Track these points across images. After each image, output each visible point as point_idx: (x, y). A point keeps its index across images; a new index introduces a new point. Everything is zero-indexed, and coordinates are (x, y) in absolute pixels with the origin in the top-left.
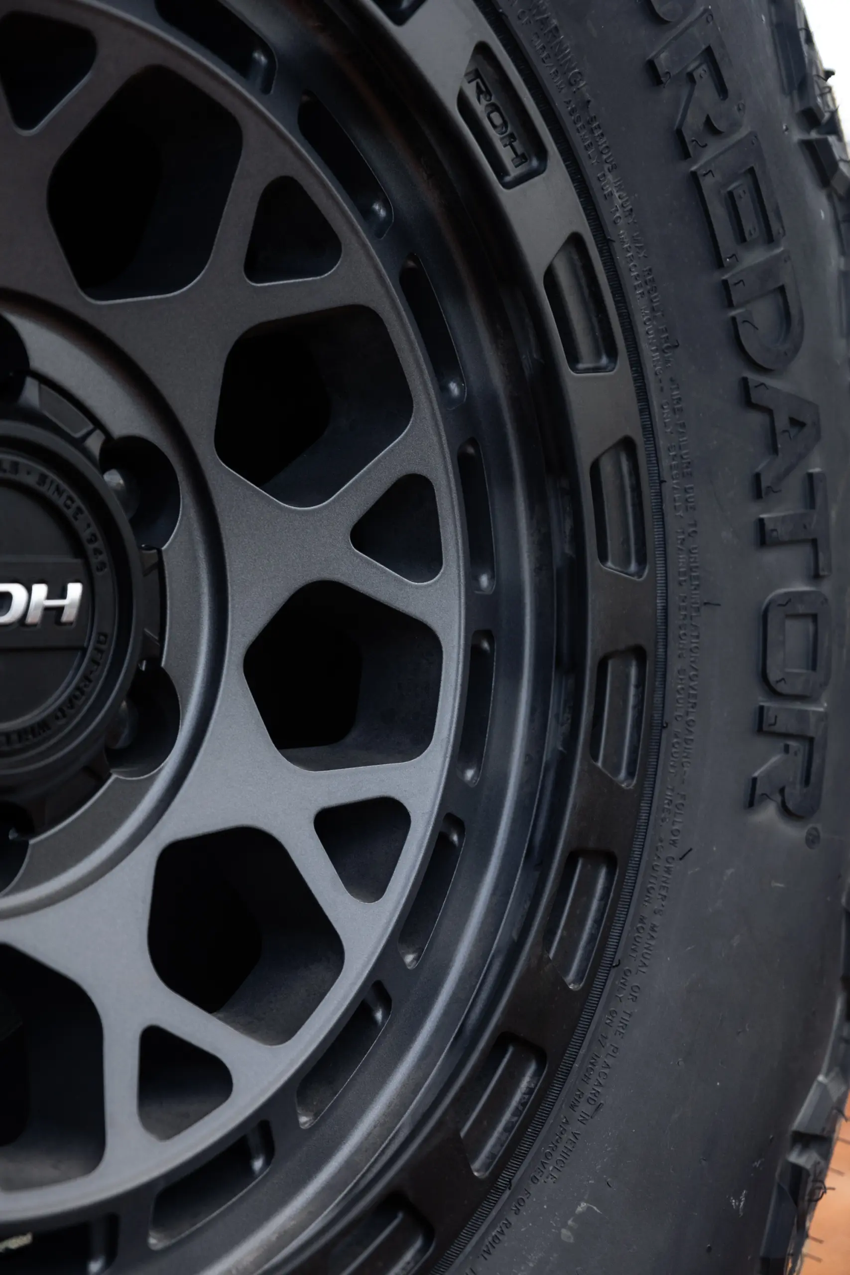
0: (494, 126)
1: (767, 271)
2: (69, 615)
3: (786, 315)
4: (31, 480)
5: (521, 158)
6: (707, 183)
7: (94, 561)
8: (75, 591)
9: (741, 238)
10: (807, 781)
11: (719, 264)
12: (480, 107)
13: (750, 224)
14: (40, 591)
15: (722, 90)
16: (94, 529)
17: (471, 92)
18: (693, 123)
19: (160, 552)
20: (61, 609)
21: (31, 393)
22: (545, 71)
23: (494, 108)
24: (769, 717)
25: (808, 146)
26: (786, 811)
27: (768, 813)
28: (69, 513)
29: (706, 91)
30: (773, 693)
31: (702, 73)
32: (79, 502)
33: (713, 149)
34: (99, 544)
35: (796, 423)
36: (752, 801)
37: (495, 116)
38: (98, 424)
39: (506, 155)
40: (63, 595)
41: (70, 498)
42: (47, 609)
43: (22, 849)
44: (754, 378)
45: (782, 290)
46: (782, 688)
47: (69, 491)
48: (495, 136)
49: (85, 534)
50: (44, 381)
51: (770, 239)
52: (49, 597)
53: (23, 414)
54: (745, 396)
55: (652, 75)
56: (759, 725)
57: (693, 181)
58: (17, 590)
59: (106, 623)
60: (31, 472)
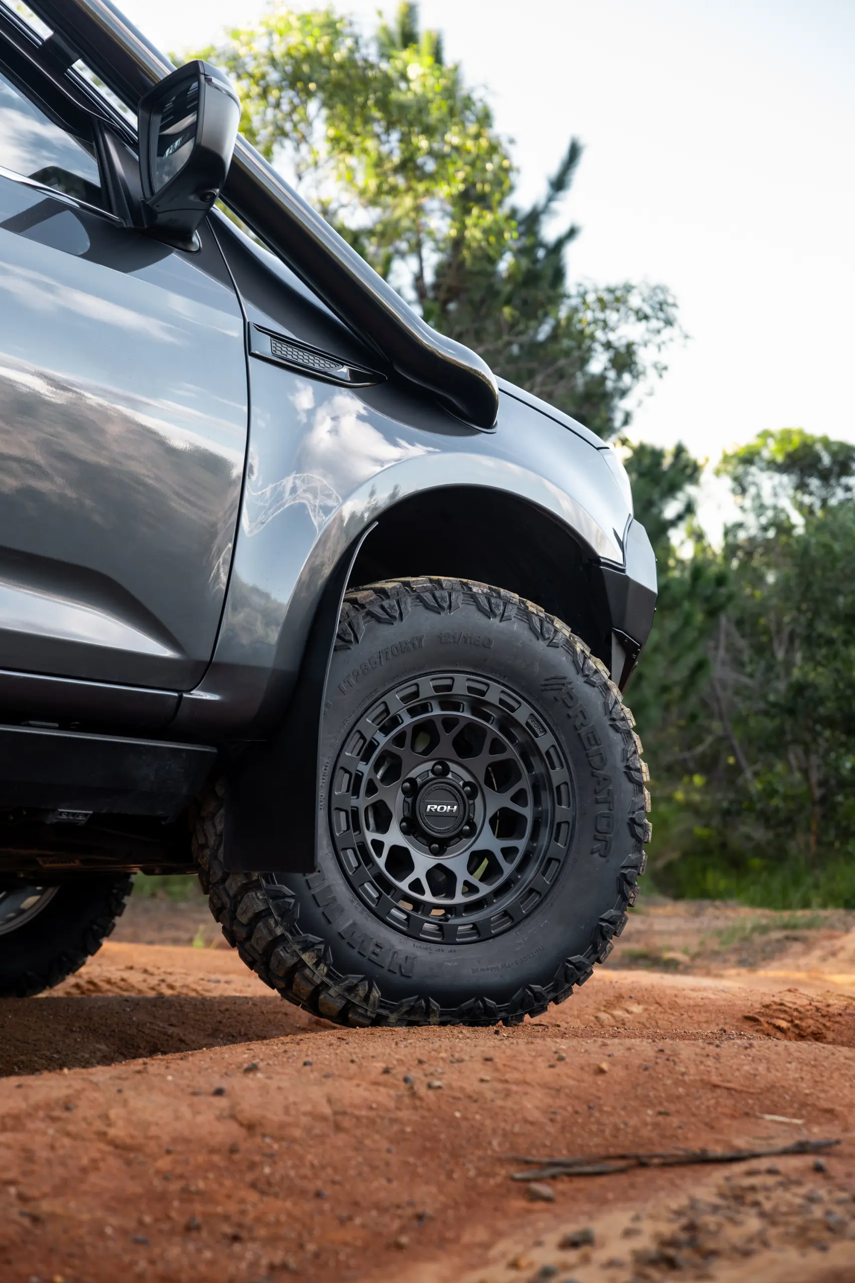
0: (536, 727)
1: (599, 749)
2: (454, 811)
3: (602, 759)
5: (541, 732)
6: (582, 735)
7: (460, 802)
8: (455, 807)
10: (606, 849)
11: (585, 749)
12: (532, 724)
13: (593, 742)
14: (449, 807)
15: (585, 718)
16: (460, 797)
17: (530, 721)
18: (578, 724)
19: (473, 803)
21: (450, 775)
22: (546, 717)
23: (535, 724)
24: (598, 837)
25: (611, 725)
26: (601, 856)
27: (596, 855)
28: (456, 795)
29: (581, 719)
30: (598, 831)
31: (580, 715)
32: (458, 793)
33: (584, 729)
34: (461, 800)
35: (605, 779)
36: (592, 853)
38: (463, 780)
39: (538, 731)
40: (453, 808)
42: (450, 810)
43: (446, 849)
44: (594, 771)
45: (601, 754)
46: (601, 831)
47: (456, 791)
49: (458, 798)
50: (453, 773)
51: (598, 745)
52: (451, 808)
53: (449, 779)
54: (593, 775)
55: (569, 716)
56: (596, 839)
57: (579, 735)
58: (445, 807)
59: (462, 813)
60: (448, 787)
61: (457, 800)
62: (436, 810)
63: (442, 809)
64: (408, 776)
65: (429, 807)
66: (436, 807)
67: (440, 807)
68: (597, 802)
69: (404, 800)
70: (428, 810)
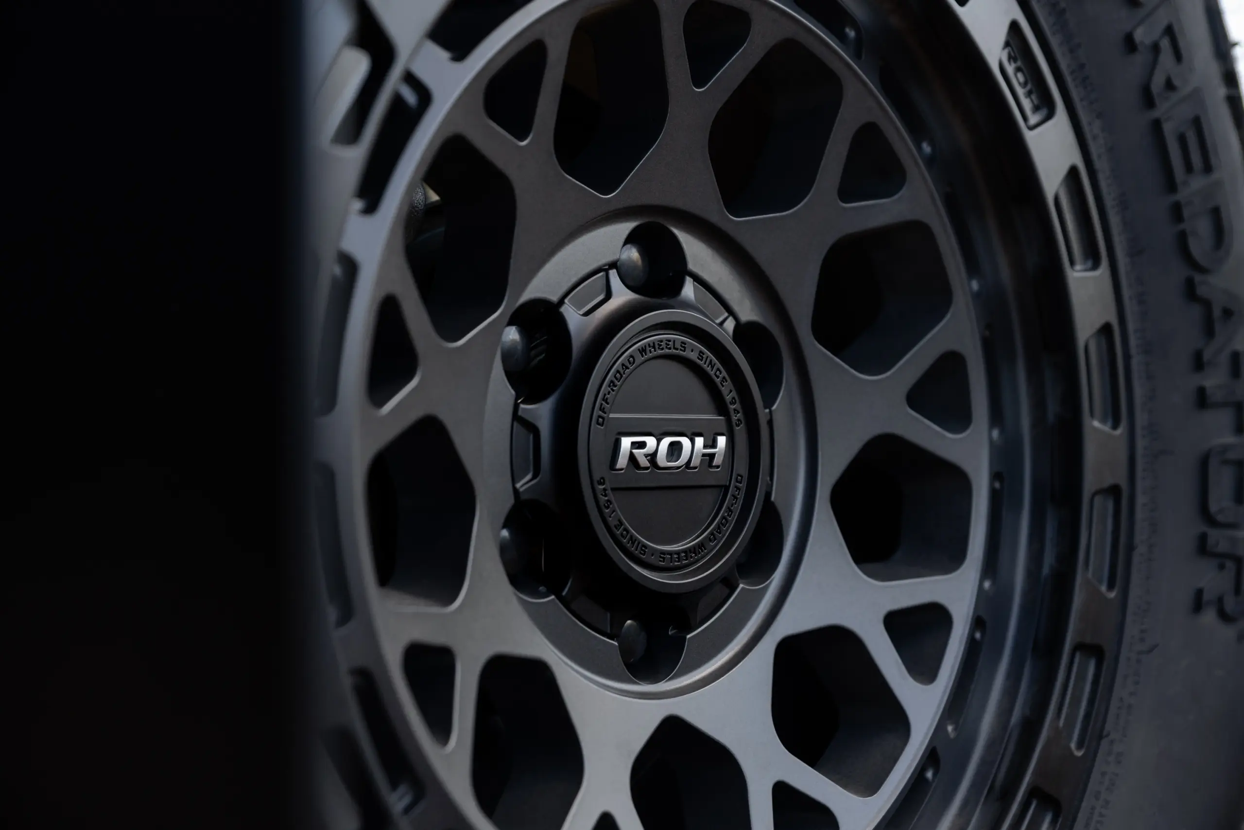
0: (1020, 84)
1: (1209, 194)
2: (717, 461)
3: (1217, 227)
4: (693, 356)
5: (1036, 109)
6: (1168, 129)
7: (734, 418)
8: (722, 441)
9: (1189, 168)
10: (1237, 591)
11: (1173, 188)
12: (1010, 69)
13: (1196, 159)
14: (699, 441)
15: (1178, 56)
16: (734, 394)
17: (1005, 58)
18: (1158, 81)
19: (771, 412)
20: (712, 456)
21: (689, 290)
22: (1054, 42)
23: (1018, 69)
24: (1211, 541)
26: (1222, 616)
27: (1209, 617)
28: (718, 381)
30: (1212, 522)
31: (1165, 43)
32: (724, 373)
33: (1170, 101)
34: (737, 406)
35: (1227, 312)
36: (1198, 607)
37: (1020, 75)
38: (731, 312)
39: (1027, 104)
40: (714, 445)
41: (718, 369)
42: (704, 455)
43: (680, 643)
44: (1198, 276)
45: (1217, 210)
46: (1220, 518)
47: (718, 365)
48: (1020, 92)
49: (728, 398)
50: (697, 279)
51: (1209, 170)
52: (705, 447)
53: (686, 305)
54: (1190, 291)
55: (1130, 44)
56: (1203, 548)
57: (1157, 125)
58: (685, 441)
59: (742, 467)
60: (694, 349)
61: (721, 408)
62: (653, 457)
63: (675, 449)
64: (528, 295)
65: (626, 442)
66: (651, 441)
67: (666, 441)
68: (1202, 400)
69: (516, 416)
70: (622, 461)
